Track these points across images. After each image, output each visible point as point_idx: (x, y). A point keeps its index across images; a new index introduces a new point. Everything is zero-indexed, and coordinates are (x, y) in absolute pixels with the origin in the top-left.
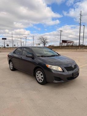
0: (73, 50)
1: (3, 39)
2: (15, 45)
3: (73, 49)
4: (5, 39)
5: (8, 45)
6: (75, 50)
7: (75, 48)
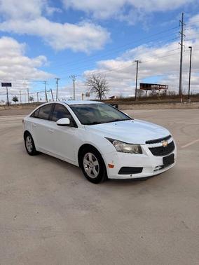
0: (166, 106)
1: (3, 85)
2: (31, 99)
3: (167, 102)
4: (9, 85)
5: (15, 100)
6: (172, 105)
7: (171, 100)
